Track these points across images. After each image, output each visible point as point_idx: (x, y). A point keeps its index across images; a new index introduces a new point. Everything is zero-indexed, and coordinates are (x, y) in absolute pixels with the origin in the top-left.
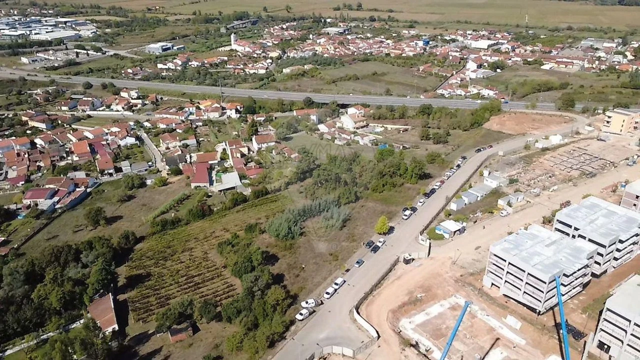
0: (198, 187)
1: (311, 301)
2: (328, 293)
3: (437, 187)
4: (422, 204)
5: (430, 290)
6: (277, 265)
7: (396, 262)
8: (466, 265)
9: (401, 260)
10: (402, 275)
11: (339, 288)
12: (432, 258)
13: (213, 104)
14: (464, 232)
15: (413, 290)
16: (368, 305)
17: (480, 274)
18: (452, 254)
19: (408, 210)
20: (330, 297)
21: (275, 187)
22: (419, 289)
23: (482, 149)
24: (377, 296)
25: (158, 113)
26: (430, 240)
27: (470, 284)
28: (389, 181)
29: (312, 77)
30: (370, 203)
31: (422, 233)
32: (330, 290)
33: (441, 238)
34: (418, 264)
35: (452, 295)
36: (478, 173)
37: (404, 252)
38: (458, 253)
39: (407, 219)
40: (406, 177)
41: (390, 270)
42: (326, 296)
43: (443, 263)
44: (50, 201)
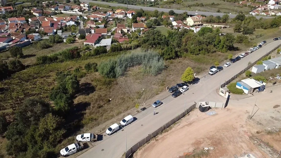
0: (87, 45)
1: (87, 135)
2: (110, 129)
3: (242, 56)
4: (227, 65)
5: (220, 143)
6: (91, 95)
7: (192, 108)
8: (264, 122)
9: (198, 106)
10: (194, 122)
11: (126, 125)
12: (228, 110)
13: (122, 11)
14: (263, 91)
15: (202, 140)
16: (145, 151)
17: (279, 134)
18: (250, 109)
19: (215, 68)
20: (111, 134)
21: (127, 46)
22: (208, 141)
23: (279, 39)
24: (160, 141)
25: (93, 14)
26: (230, 93)
27: (267, 145)
28: (205, 47)
29: (178, 3)
30: (186, 61)
31: (223, 86)
32: (114, 126)
33: (241, 92)
34: (214, 113)
35: (245, 154)
36: (276, 51)
37: (202, 100)
38: (256, 108)
39: (212, 75)
40: (219, 47)
41: (184, 115)
42: (108, 132)
43: (239, 116)
44: (5, 44)
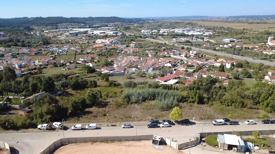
11: (88, 129)
13: (223, 60)
20: (74, 130)
44: (108, 71)
